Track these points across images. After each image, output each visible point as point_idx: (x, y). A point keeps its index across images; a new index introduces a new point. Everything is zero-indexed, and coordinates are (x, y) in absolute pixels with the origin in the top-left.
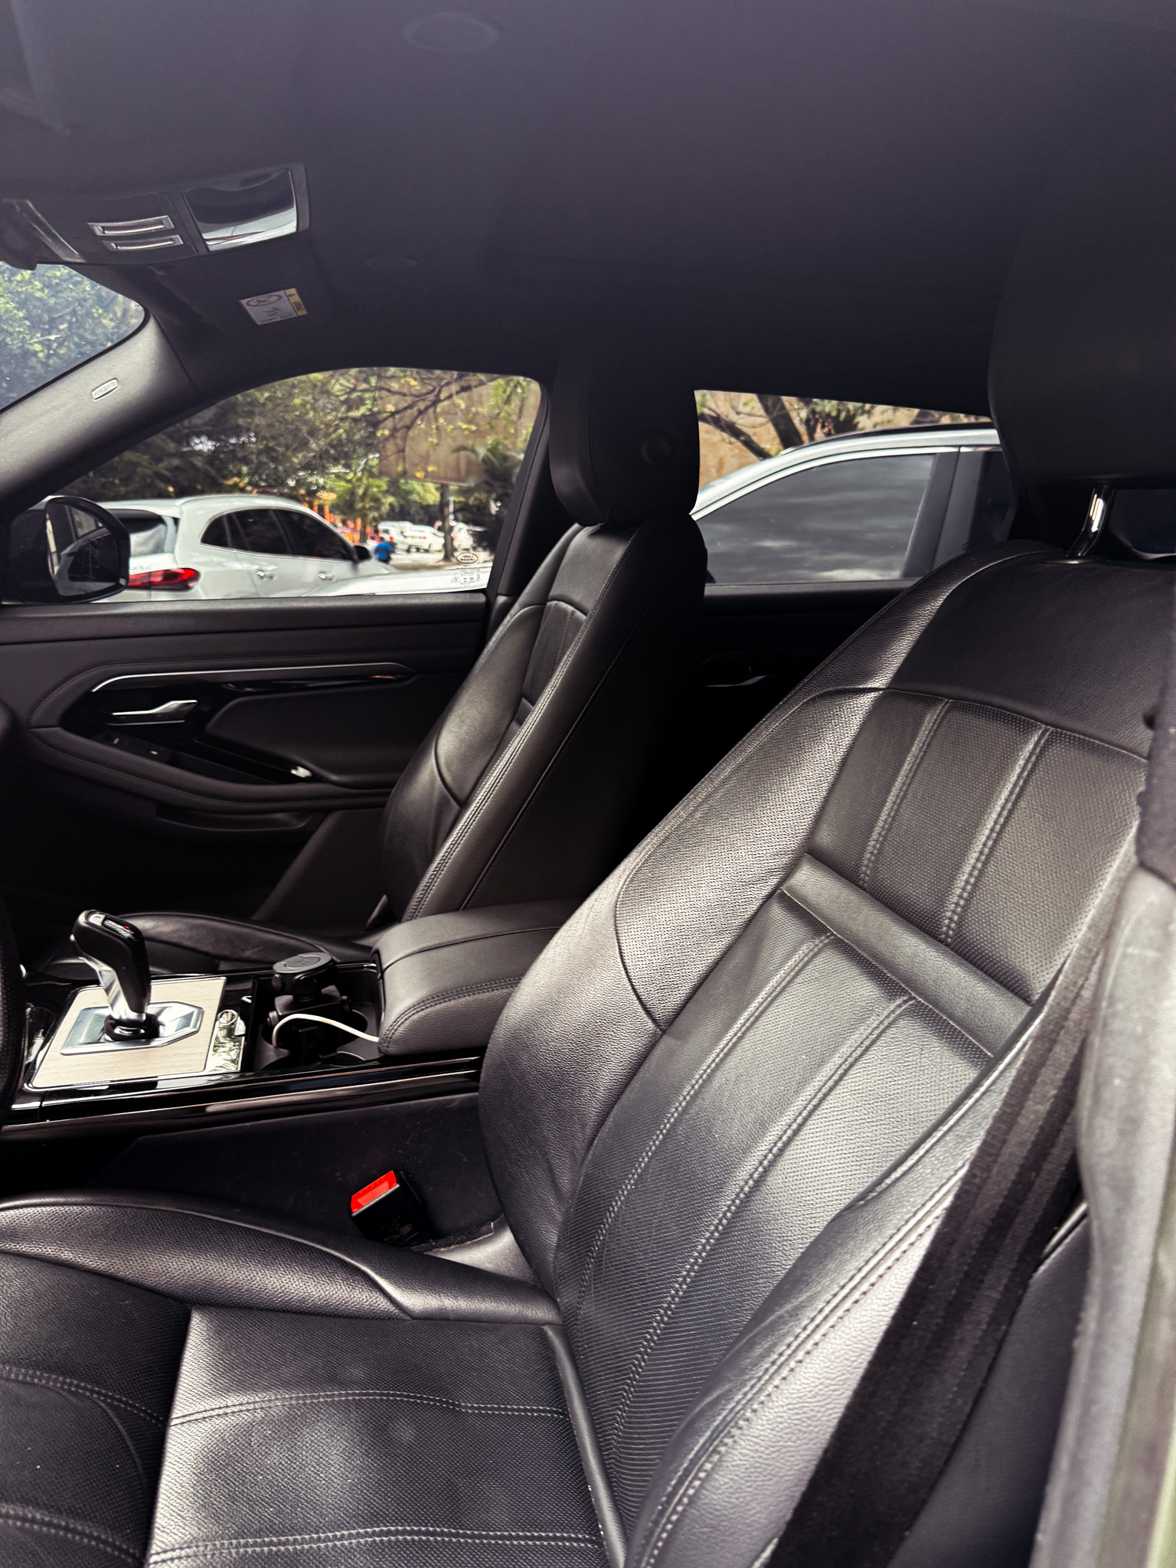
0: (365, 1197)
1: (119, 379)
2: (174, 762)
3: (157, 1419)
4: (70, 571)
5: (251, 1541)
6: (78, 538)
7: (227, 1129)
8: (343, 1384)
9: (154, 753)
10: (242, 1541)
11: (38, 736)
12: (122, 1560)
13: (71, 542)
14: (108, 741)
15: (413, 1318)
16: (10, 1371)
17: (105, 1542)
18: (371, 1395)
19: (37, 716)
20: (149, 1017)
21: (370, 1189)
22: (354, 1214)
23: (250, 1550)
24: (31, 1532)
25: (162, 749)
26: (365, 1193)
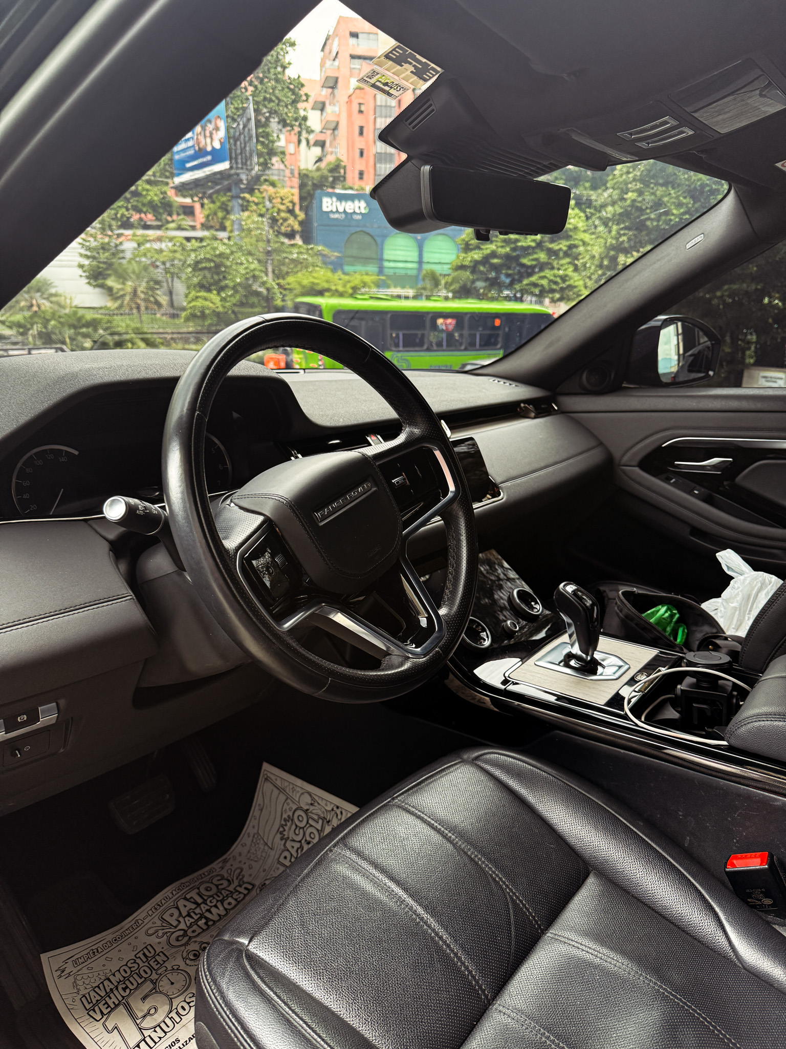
0: (740, 861)
1: (706, 233)
2: (708, 500)
3: (539, 926)
4: (690, 366)
5: (552, 1038)
6: (699, 344)
7: (609, 749)
8: (661, 978)
9: (696, 492)
10: (547, 1034)
11: (623, 471)
12: (478, 994)
13: (694, 346)
14: (667, 480)
15: (744, 968)
16: (469, 850)
17: (474, 977)
18: (677, 998)
19: (626, 458)
20: (593, 659)
21: (746, 857)
22: (727, 870)
23: (548, 1042)
24: (436, 943)
25: (703, 490)
26: (742, 858)
